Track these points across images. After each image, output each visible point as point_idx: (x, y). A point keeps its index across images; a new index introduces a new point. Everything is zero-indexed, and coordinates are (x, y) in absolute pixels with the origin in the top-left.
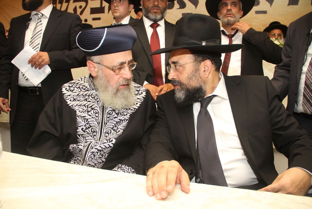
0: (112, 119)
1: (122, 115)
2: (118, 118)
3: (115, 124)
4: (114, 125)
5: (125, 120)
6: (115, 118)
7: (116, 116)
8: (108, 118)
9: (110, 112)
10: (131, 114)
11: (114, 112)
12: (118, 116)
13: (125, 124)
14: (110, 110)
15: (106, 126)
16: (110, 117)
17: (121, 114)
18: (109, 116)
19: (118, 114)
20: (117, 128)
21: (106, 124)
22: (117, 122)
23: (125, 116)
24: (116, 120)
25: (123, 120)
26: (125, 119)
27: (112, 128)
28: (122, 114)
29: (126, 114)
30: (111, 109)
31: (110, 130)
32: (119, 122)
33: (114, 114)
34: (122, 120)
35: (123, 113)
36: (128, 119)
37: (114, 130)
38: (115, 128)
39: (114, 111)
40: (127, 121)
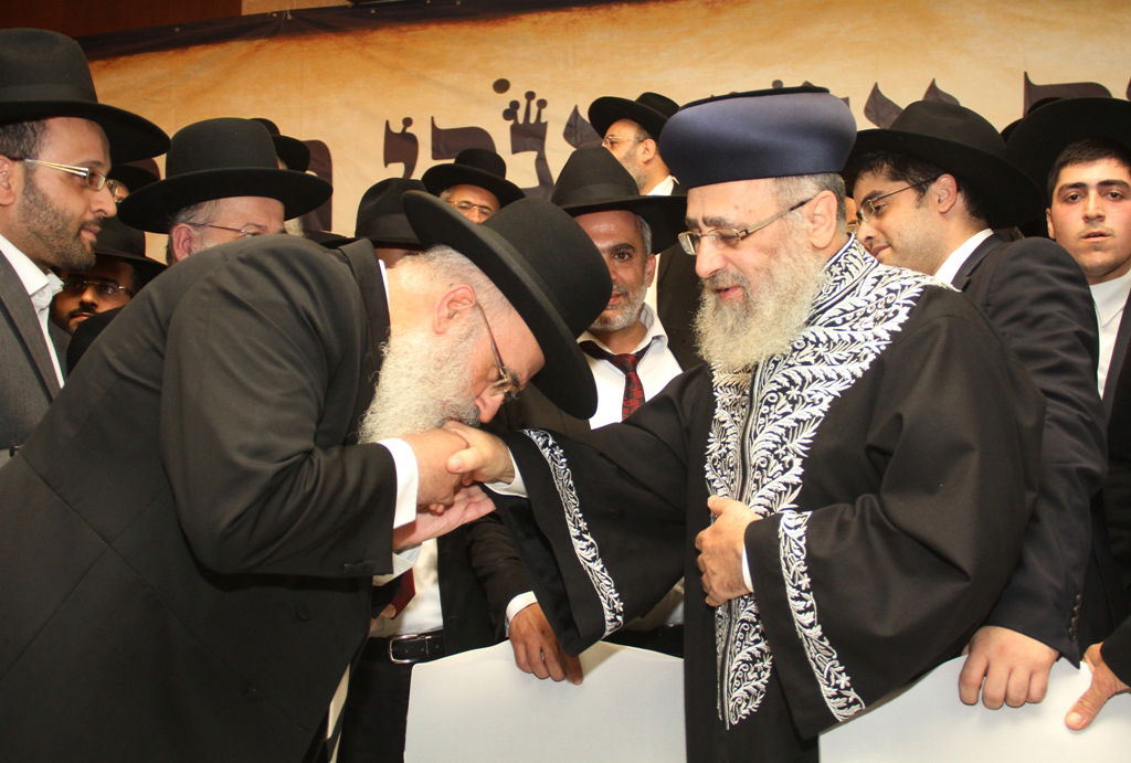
0: (776, 420)
1: (808, 404)
2: (794, 416)
3: (781, 438)
4: (777, 439)
5: (811, 420)
6: (784, 415)
7: (788, 408)
8: (763, 415)
9: (772, 398)
10: (836, 397)
11: (783, 398)
12: (793, 408)
13: (809, 432)
14: (773, 391)
15: (755, 442)
16: (768, 414)
17: (803, 401)
18: (765, 409)
19: (797, 402)
20: (787, 450)
21: (756, 436)
22: (787, 429)
23: (814, 405)
24: (788, 422)
25: (804, 422)
26: (813, 416)
27: (772, 451)
28: (808, 400)
29: (821, 400)
30: (775, 387)
31: (767, 458)
32: (794, 428)
33: (783, 400)
34: (802, 420)
35: (810, 396)
36: (823, 415)
37: (776, 457)
38: (781, 451)
39: (784, 394)
40: (817, 425)
